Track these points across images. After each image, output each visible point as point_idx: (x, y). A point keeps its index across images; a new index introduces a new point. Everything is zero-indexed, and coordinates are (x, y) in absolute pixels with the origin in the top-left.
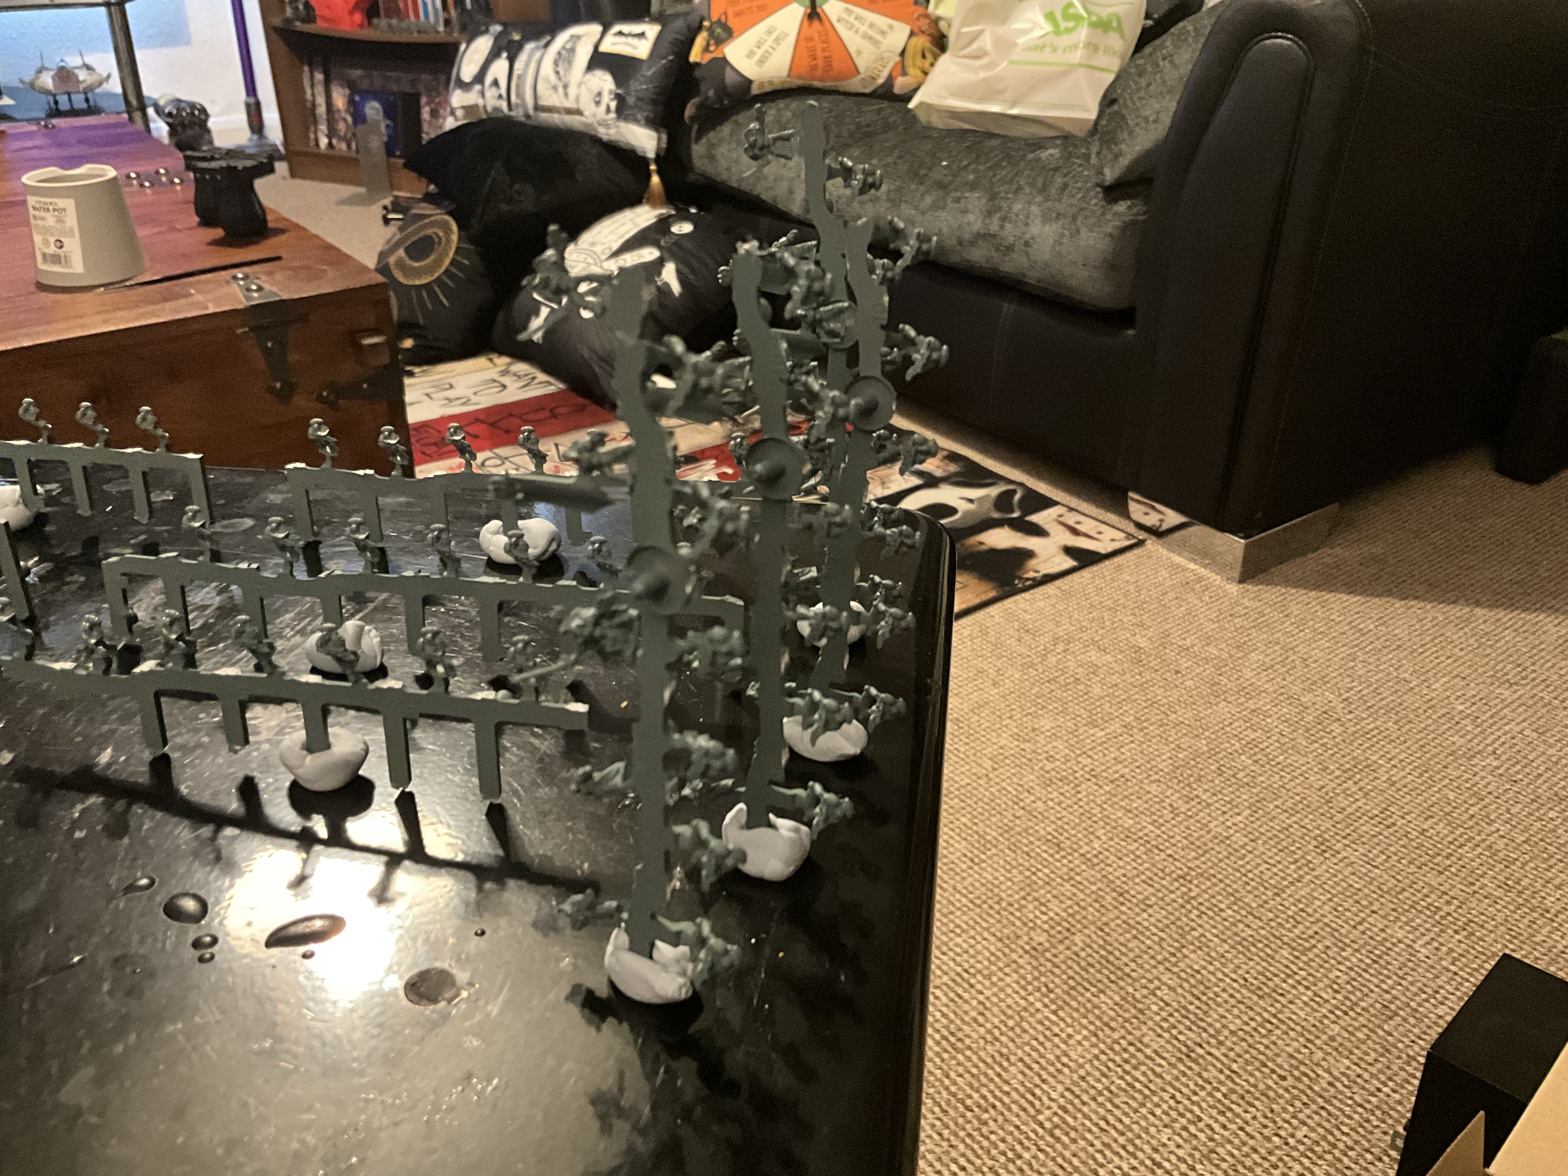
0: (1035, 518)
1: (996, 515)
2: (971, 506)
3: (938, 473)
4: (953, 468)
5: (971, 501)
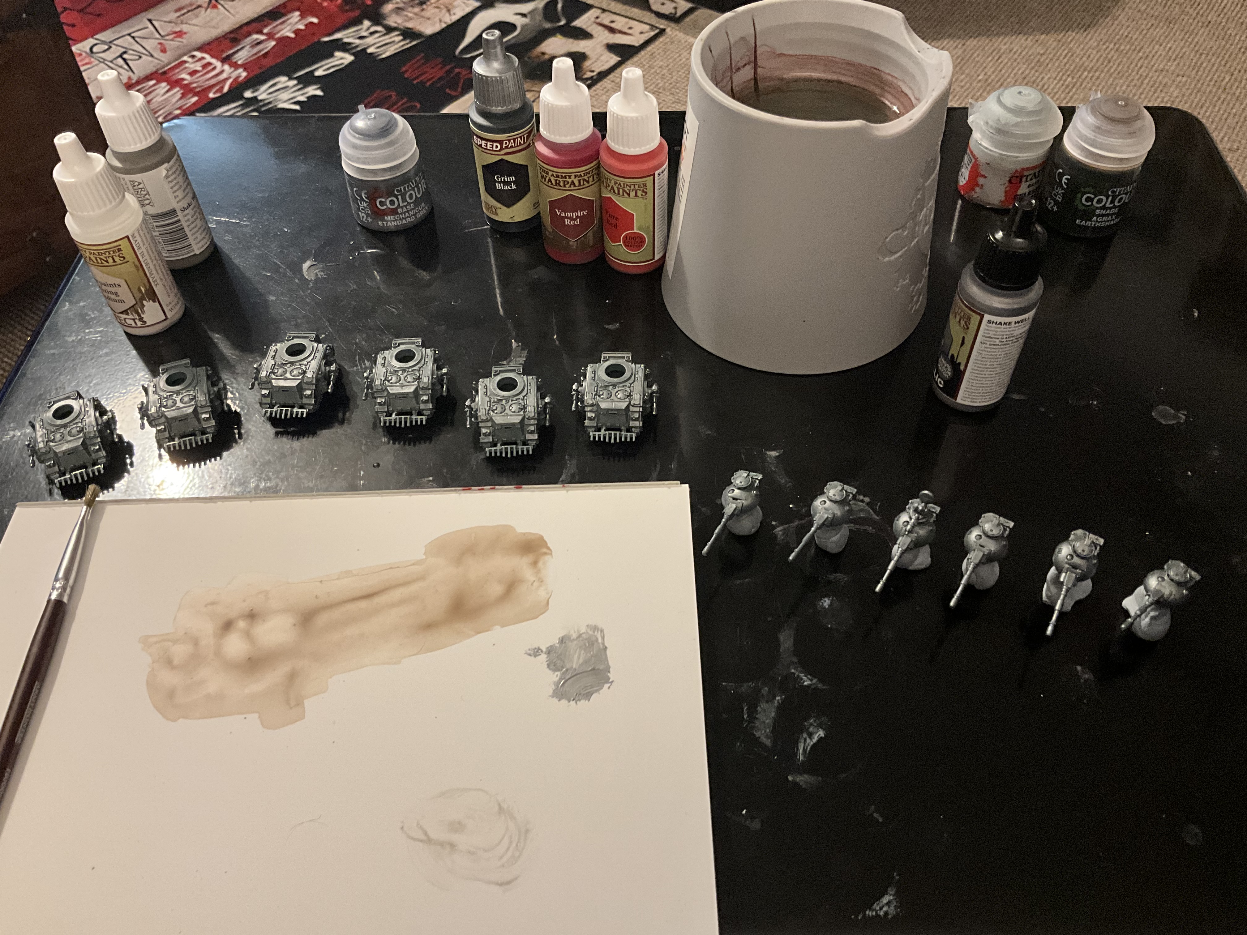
0: (577, 23)
1: (548, 25)
2: (526, 20)
5: (524, 15)
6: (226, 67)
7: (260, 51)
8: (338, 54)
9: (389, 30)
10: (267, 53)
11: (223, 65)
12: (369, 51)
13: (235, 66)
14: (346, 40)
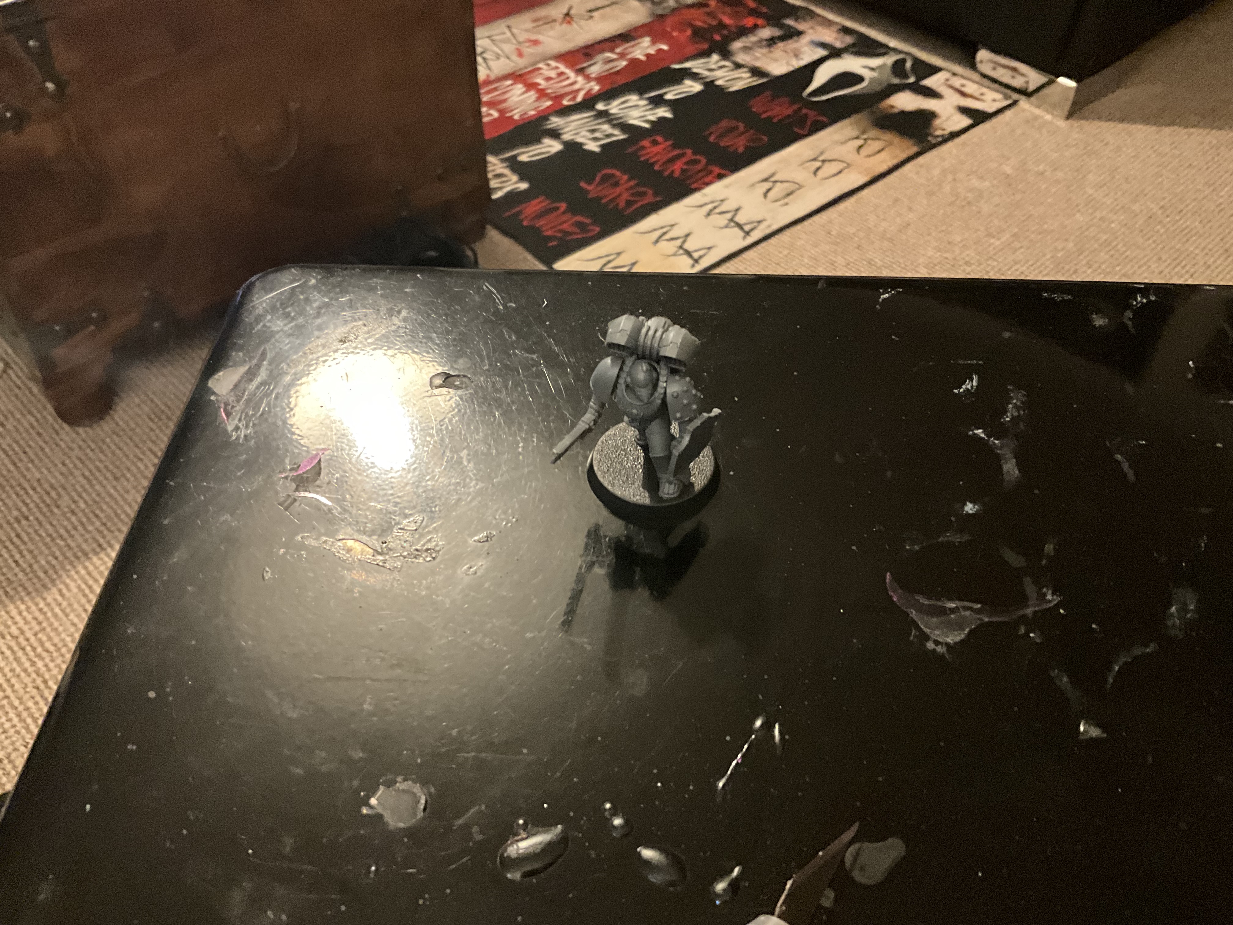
0: (928, 82)
1: (896, 81)
2: (874, 74)
3: (838, 45)
4: (849, 40)
5: (872, 69)
6: (580, 79)
7: (611, 69)
8: (688, 82)
9: (738, 66)
10: (618, 71)
11: (577, 77)
12: (719, 83)
13: (588, 78)
14: (695, 70)
